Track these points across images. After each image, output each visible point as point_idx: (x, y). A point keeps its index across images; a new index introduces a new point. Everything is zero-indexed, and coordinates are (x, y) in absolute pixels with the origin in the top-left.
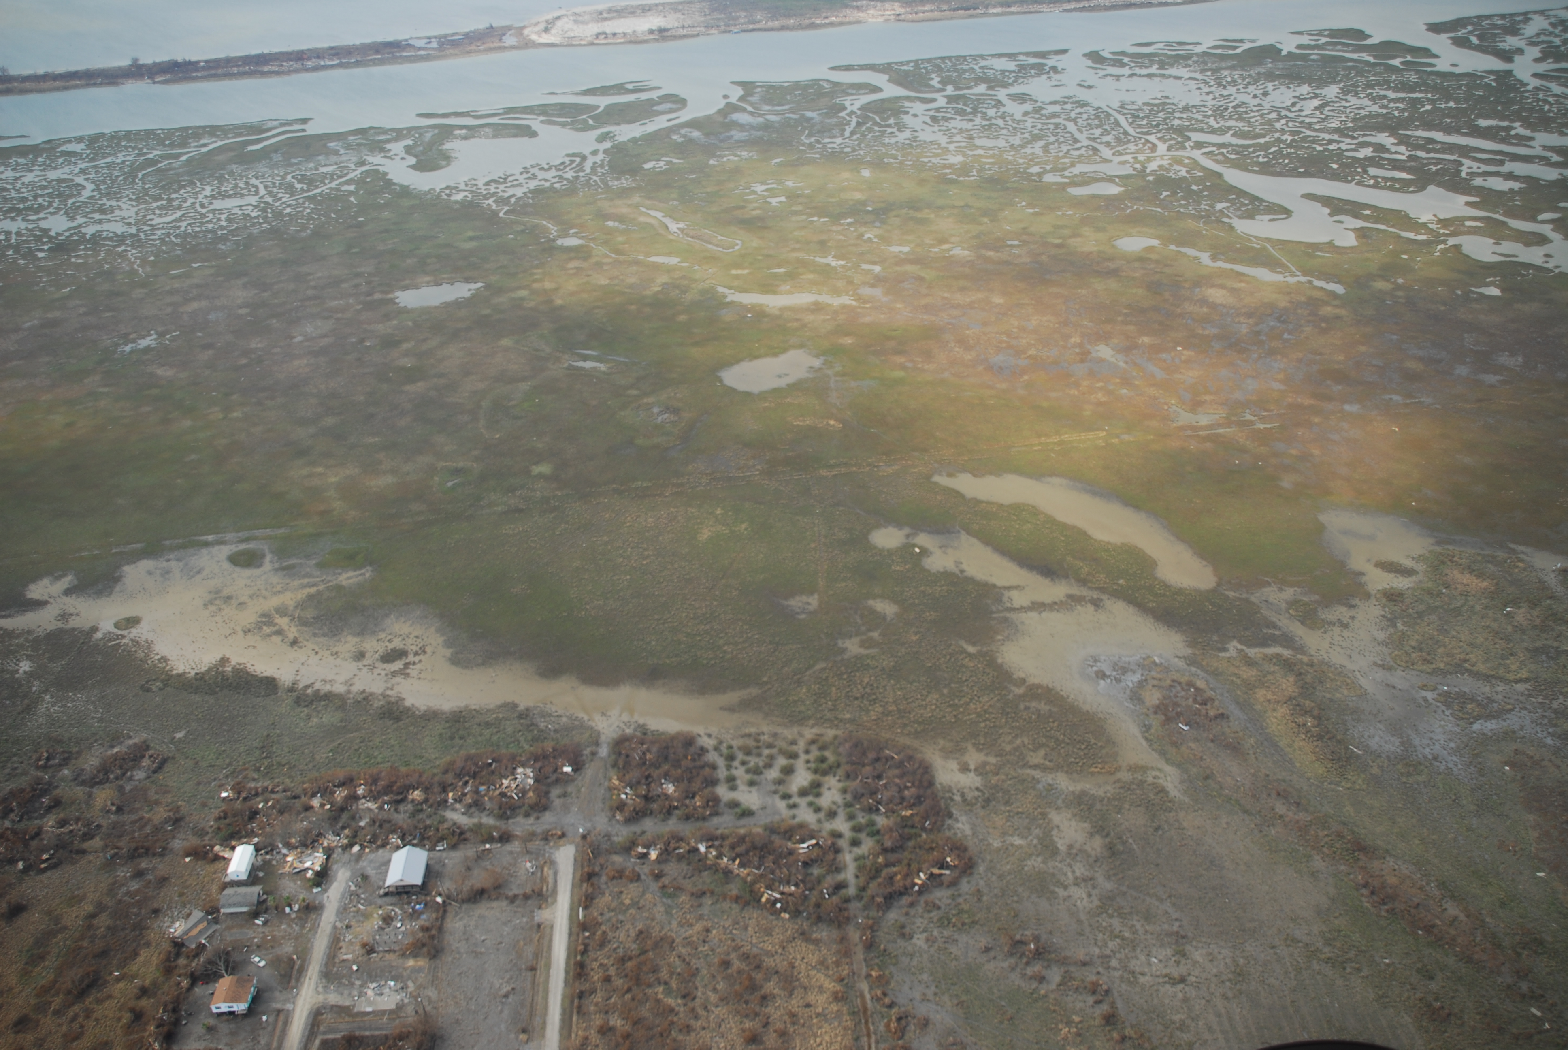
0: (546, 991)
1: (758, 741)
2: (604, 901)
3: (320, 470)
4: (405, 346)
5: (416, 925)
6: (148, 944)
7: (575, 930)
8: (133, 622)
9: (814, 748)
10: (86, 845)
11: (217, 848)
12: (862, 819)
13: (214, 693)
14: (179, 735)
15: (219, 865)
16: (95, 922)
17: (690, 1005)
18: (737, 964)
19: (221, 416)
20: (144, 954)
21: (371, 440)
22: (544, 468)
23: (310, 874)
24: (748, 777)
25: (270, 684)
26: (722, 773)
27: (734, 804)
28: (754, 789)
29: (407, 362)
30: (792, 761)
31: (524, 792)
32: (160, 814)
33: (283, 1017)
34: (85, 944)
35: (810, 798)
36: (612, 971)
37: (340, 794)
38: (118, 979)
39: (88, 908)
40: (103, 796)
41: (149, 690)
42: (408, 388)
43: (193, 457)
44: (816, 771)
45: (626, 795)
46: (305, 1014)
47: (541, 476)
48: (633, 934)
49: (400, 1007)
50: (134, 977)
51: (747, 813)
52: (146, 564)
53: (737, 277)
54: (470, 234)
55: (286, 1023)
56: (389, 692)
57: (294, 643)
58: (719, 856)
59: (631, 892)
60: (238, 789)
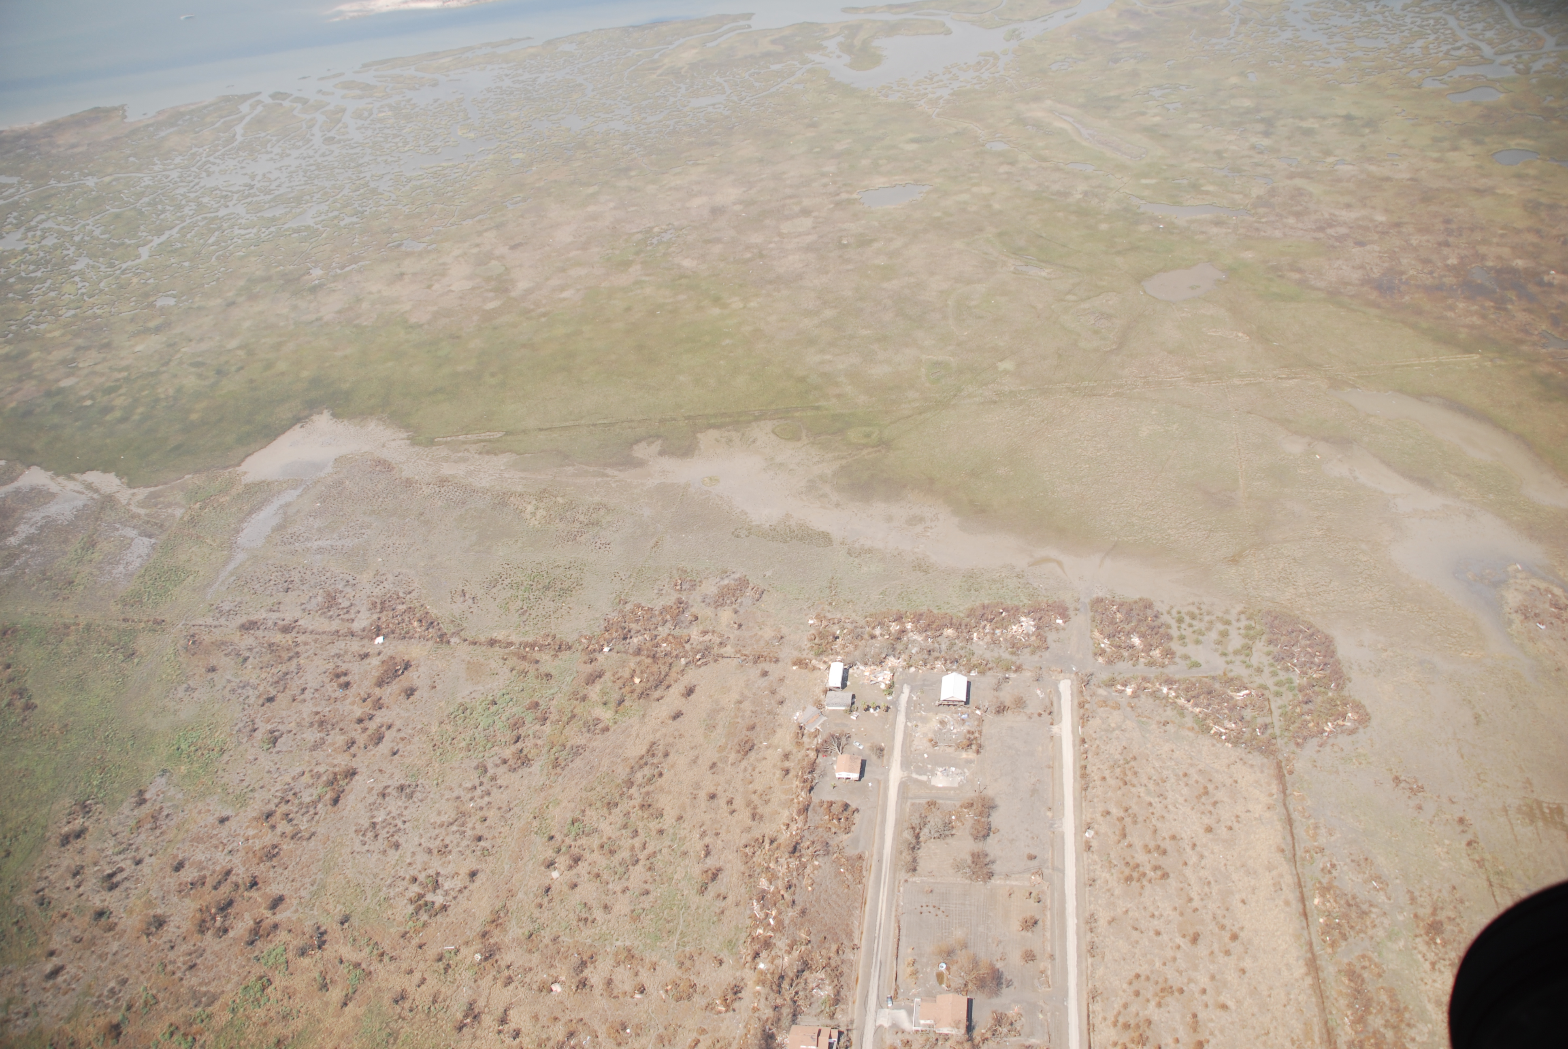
0: (1062, 784)
1: (1200, 609)
2: (1095, 723)
3: (828, 357)
4: (876, 245)
5: (965, 729)
6: (780, 725)
7: (1077, 742)
8: (714, 480)
9: (1243, 617)
10: (723, 651)
11: (814, 661)
12: (1283, 676)
13: (785, 542)
14: (769, 573)
15: (817, 674)
16: (742, 706)
17: (1164, 802)
18: (1195, 776)
19: (741, 306)
20: (780, 732)
21: (865, 332)
22: (1007, 365)
23: (883, 686)
24: (1195, 636)
25: (826, 539)
26: (1174, 632)
27: (1186, 657)
28: (1200, 647)
29: (881, 261)
30: (1226, 627)
31: (1028, 635)
32: (768, 633)
33: (882, 785)
34: (739, 720)
35: (1242, 658)
36: (1107, 774)
37: (895, 627)
38: (768, 747)
39: (736, 696)
40: (726, 615)
41: (738, 536)
42: (885, 285)
43: (727, 341)
44: (1246, 636)
45: (1105, 644)
46: (897, 784)
47: (1006, 372)
48: (1119, 750)
49: (961, 786)
50: (776, 747)
51: (1197, 665)
52: (713, 433)
53: (1147, 187)
54: (911, 136)
55: (886, 789)
56: (916, 550)
57: (837, 505)
58: (1177, 697)
59: (1115, 718)
60: (818, 617)
